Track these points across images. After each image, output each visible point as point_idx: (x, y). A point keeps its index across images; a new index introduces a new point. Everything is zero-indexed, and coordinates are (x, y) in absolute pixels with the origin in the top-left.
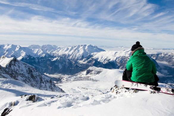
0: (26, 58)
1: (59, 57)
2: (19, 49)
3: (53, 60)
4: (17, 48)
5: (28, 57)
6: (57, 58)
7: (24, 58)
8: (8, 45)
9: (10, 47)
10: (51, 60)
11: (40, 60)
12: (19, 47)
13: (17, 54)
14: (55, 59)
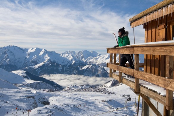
0: (48, 65)
1: (90, 65)
2: (43, 53)
3: (82, 69)
4: (41, 52)
5: (50, 64)
6: (88, 66)
7: (46, 64)
8: (33, 49)
9: (34, 50)
10: (79, 69)
11: (65, 68)
12: (44, 51)
13: (39, 59)
14: (85, 68)
